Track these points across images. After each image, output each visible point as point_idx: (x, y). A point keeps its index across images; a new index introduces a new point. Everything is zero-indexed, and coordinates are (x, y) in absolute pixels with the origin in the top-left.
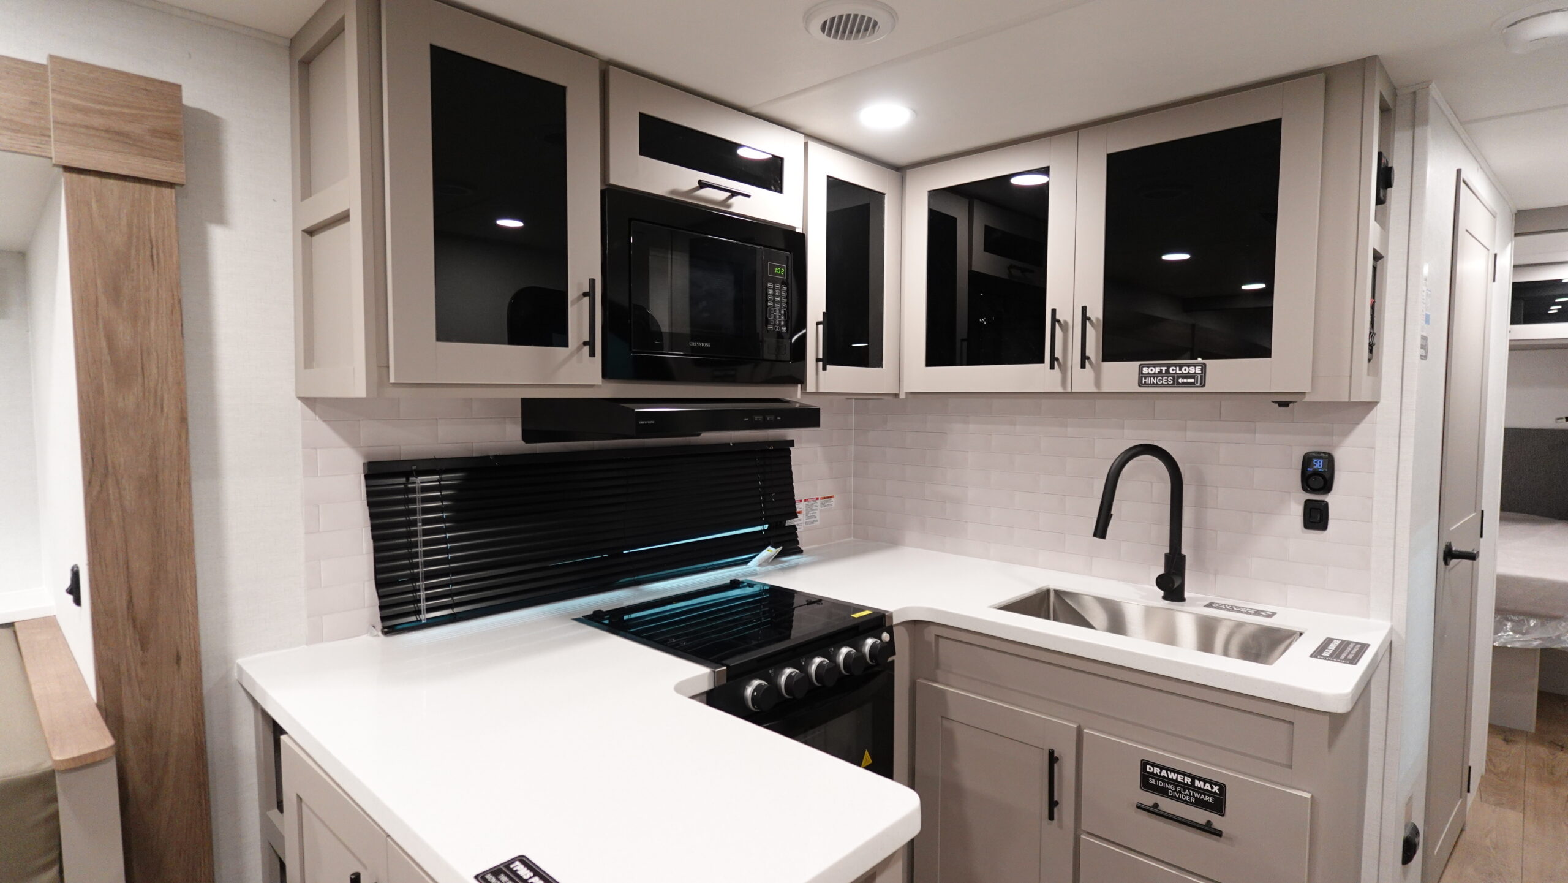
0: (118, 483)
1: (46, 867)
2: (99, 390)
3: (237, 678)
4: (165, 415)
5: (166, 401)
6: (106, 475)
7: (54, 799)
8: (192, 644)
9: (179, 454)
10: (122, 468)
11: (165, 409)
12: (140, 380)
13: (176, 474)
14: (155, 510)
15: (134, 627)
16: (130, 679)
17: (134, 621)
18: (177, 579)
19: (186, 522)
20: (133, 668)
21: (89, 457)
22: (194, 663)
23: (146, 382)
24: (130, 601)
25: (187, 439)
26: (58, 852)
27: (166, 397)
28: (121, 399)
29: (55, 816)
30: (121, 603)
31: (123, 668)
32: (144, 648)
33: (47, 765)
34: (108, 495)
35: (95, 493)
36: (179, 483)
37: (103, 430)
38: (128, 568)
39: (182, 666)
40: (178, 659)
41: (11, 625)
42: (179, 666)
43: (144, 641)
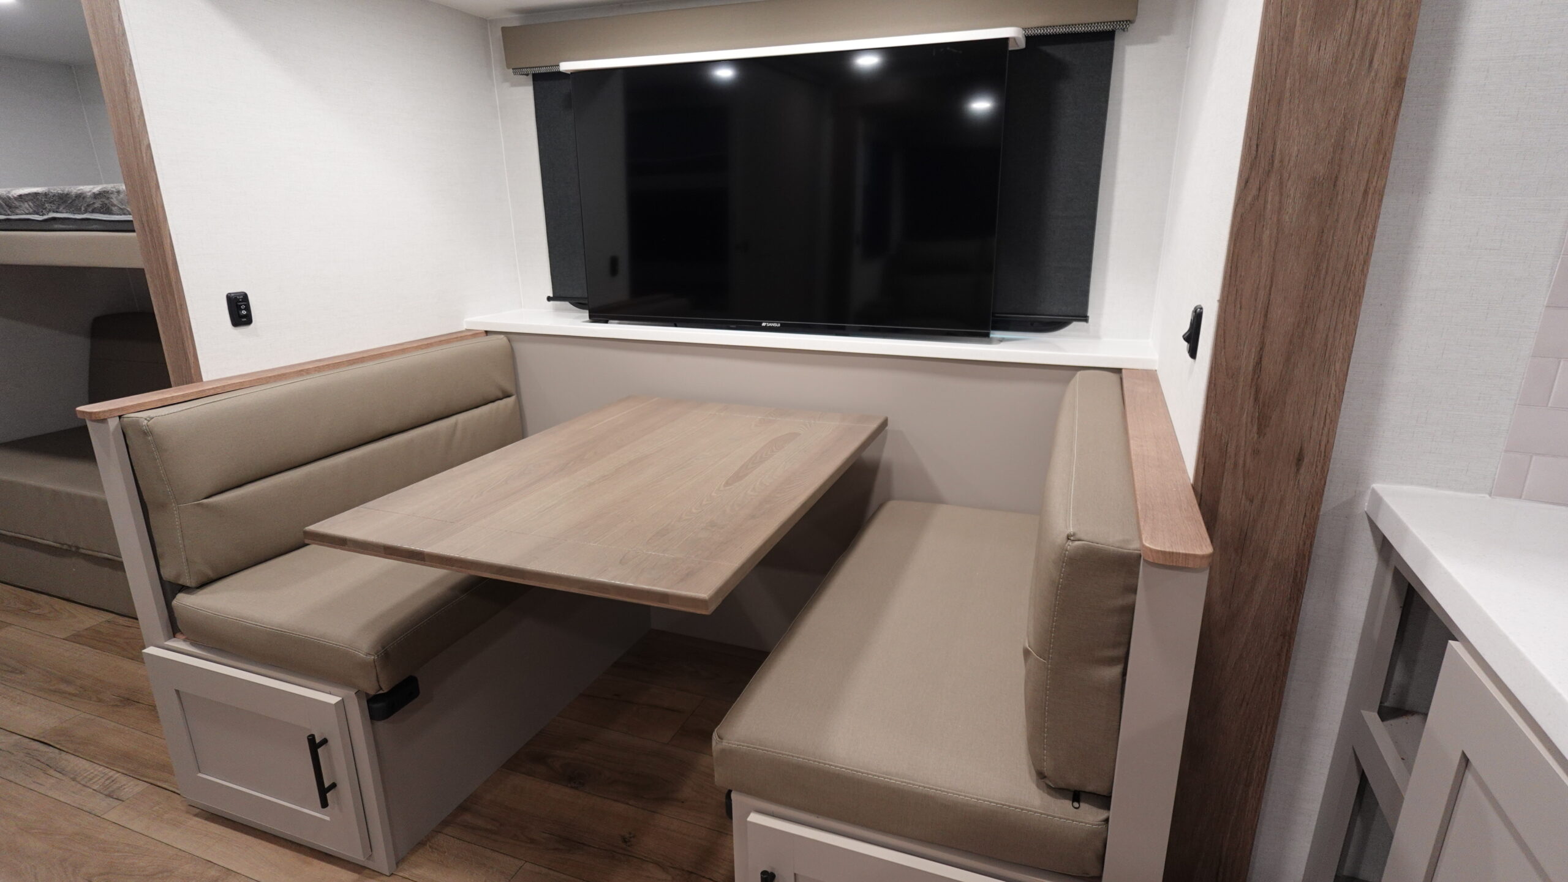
0: (1281, 184)
1: (1111, 662)
2: (1288, 38)
3: (1366, 510)
4: (1373, 74)
5: (1380, 49)
6: (1268, 173)
7: (1134, 590)
8: (1323, 444)
9: (1379, 142)
10: (1292, 164)
11: (1375, 65)
12: (1349, 14)
13: (1366, 176)
14: (1322, 232)
15: (1256, 400)
16: (1236, 465)
17: (1257, 392)
18: (1326, 345)
19: (1361, 257)
20: (1242, 453)
21: (1254, 142)
22: (1318, 470)
23: (1358, 16)
24: (1259, 363)
25: (1397, 115)
26: (1125, 650)
27: (1382, 41)
28: (1315, 48)
29: (1130, 610)
30: (1247, 363)
31: (1231, 449)
32: (1260, 432)
33: (1133, 546)
34: (1266, 202)
35: (1249, 199)
36: (1366, 192)
37: (1279, 102)
38: (1266, 316)
39: (1302, 471)
40: (1300, 460)
41: (1118, 371)
42: (1298, 470)
43: (1262, 422)
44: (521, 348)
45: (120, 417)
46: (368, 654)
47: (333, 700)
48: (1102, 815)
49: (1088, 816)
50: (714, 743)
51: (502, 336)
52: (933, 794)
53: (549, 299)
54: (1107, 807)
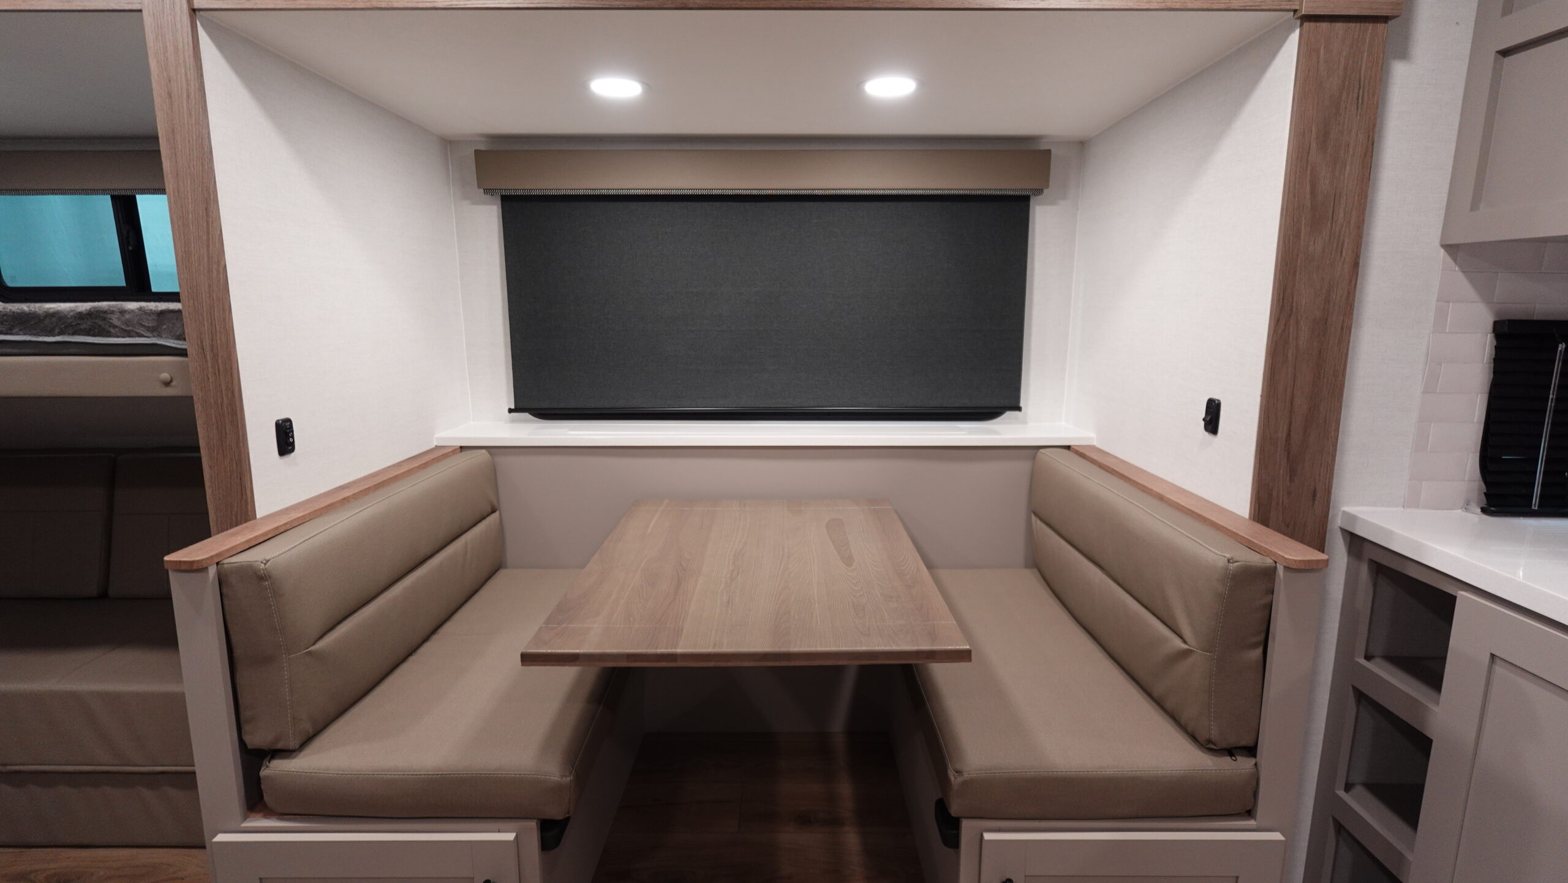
0: (1297, 322)
1: (1254, 646)
2: (1298, 236)
3: (1339, 525)
4: (1343, 259)
5: (1346, 246)
6: (1290, 315)
7: (1272, 592)
8: (1327, 483)
9: (1347, 299)
10: (1302, 310)
11: (1344, 254)
12: (1329, 224)
13: (1342, 318)
14: (1320, 352)
15: (1288, 458)
16: (1277, 504)
17: (1289, 453)
18: (1325, 421)
19: (1342, 367)
20: (1281, 495)
21: (1281, 297)
22: (1325, 502)
23: (1334, 227)
24: (1289, 434)
25: (1356, 284)
26: (1265, 635)
27: (1346, 241)
28: (1312, 243)
29: (1269, 607)
30: (1282, 435)
31: (1275, 494)
32: (1291, 480)
33: (1269, 562)
34: (1289, 333)
35: (1280, 331)
36: (1342, 328)
37: (1294, 275)
38: (1292, 404)
39: (1316, 502)
40: (1314, 496)
41: (1068, 448)
42: (1314, 503)
43: (1292, 473)
44: (503, 460)
45: (217, 564)
46: (562, 776)
47: (510, 836)
48: (1252, 761)
49: (1243, 765)
50: (952, 778)
51: (484, 451)
52: (1140, 775)
53: (510, 411)
54: (1254, 756)
